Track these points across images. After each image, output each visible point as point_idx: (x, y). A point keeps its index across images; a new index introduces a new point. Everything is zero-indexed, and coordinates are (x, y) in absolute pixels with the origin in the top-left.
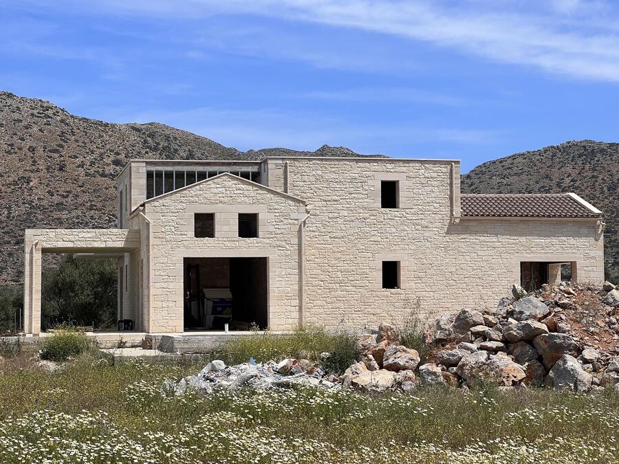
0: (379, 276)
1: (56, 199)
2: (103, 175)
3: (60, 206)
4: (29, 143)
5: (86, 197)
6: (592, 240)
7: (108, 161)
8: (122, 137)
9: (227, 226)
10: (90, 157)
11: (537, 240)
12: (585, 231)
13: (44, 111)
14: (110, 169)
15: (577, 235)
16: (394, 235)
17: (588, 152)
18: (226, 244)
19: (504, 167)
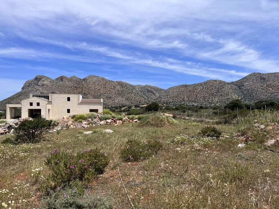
0: (67, 111)
1: (104, 92)
2: (112, 89)
3: (105, 93)
4: (101, 84)
5: (109, 92)
6: (101, 106)
7: (113, 87)
8: (115, 83)
9: (35, 104)
10: (110, 86)
11: (92, 106)
13: (103, 79)
14: (113, 88)
16: (69, 105)
17: (186, 86)
18: (35, 107)
19: (173, 88)
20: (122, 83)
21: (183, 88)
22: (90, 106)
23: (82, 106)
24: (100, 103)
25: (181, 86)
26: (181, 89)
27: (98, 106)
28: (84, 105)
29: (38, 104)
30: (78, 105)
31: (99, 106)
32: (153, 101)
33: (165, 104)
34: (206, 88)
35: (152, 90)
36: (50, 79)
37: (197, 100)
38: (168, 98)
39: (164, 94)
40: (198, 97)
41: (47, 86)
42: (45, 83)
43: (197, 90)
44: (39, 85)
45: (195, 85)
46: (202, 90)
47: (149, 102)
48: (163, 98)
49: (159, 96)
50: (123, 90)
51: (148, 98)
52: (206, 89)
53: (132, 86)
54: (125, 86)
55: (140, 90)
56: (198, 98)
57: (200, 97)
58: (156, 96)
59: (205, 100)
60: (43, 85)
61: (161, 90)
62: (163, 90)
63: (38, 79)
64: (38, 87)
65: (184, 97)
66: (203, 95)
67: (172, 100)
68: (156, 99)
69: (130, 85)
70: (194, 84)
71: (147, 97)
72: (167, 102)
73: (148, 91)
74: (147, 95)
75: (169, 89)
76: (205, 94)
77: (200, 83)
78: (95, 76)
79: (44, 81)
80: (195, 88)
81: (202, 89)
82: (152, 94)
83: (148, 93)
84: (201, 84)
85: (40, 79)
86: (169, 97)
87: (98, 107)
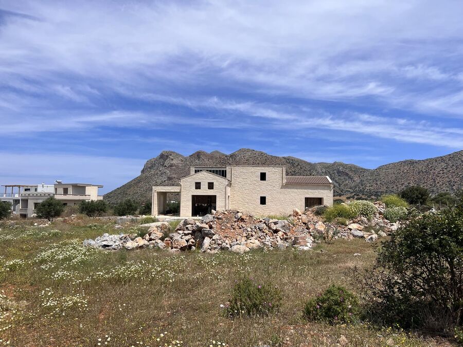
0: (259, 201)
6: (329, 191)
9: (204, 186)
11: (310, 191)
12: (326, 188)
13: (262, 154)
15: (324, 189)
16: (264, 189)
17: (412, 163)
18: (204, 191)
19: (387, 167)
20: (292, 160)
21: (406, 167)
22: (306, 190)
23: (289, 190)
24: (326, 185)
25: (401, 162)
26: (402, 169)
27: (322, 191)
28: (293, 188)
29: (211, 186)
30: (281, 188)
31: (326, 191)
32: (350, 190)
33: (372, 195)
34: (453, 165)
35: (347, 171)
36: (181, 156)
37: (435, 189)
38: (377, 184)
39: (369, 178)
40: (438, 183)
41: (177, 167)
42: (174, 162)
43: (435, 170)
44: (165, 166)
45: (430, 161)
46: (445, 171)
47: (342, 191)
48: (368, 185)
49: (359, 181)
50: (295, 171)
51: (339, 185)
52: (455, 167)
53: (309, 164)
54: (299, 164)
55: (324, 171)
56: (438, 185)
57: (441, 183)
58: (354, 181)
59: (453, 189)
60: (171, 166)
61: (364, 170)
62: (367, 170)
63: (163, 157)
64: (164, 168)
65: (409, 183)
66: (447, 179)
67: (385, 188)
68: (356, 187)
69: (305, 162)
70: (427, 160)
71: (337, 183)
72: (377, 192)
73: (339, 172)
74: (337, 179)
75: (380, 168)
76: (452, 176)
77: (441, 157)
78: (248, 150)
79: (172, 160)
80: (431, 166)
81: (446, 169)
82: (347, 178)
83: (339, 176)
84: (442, 159)
85: (167, 157)
86: (379, 183)
87: (322, 193)
